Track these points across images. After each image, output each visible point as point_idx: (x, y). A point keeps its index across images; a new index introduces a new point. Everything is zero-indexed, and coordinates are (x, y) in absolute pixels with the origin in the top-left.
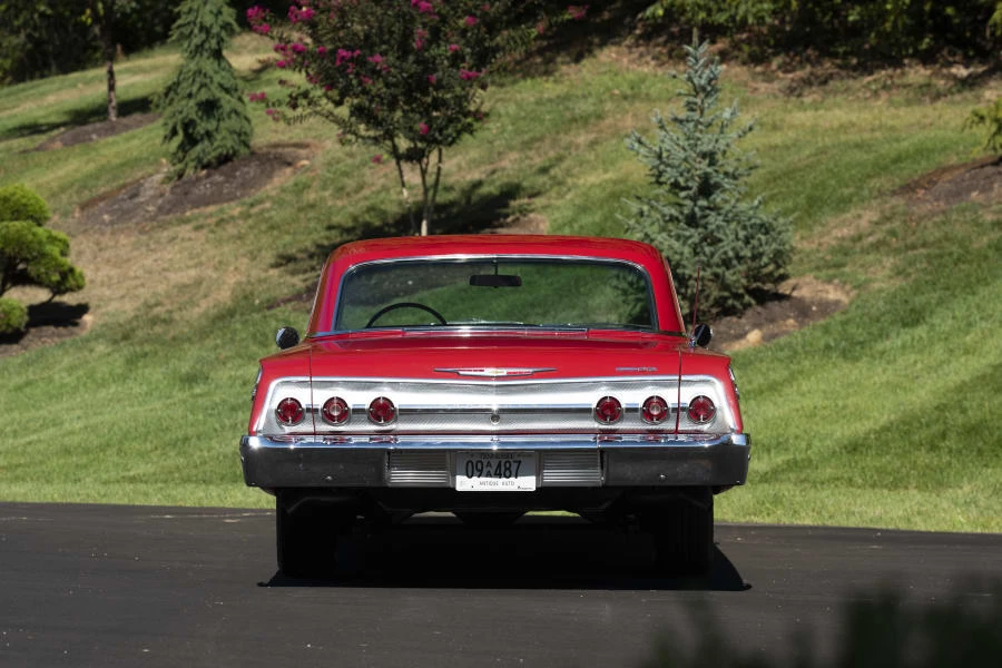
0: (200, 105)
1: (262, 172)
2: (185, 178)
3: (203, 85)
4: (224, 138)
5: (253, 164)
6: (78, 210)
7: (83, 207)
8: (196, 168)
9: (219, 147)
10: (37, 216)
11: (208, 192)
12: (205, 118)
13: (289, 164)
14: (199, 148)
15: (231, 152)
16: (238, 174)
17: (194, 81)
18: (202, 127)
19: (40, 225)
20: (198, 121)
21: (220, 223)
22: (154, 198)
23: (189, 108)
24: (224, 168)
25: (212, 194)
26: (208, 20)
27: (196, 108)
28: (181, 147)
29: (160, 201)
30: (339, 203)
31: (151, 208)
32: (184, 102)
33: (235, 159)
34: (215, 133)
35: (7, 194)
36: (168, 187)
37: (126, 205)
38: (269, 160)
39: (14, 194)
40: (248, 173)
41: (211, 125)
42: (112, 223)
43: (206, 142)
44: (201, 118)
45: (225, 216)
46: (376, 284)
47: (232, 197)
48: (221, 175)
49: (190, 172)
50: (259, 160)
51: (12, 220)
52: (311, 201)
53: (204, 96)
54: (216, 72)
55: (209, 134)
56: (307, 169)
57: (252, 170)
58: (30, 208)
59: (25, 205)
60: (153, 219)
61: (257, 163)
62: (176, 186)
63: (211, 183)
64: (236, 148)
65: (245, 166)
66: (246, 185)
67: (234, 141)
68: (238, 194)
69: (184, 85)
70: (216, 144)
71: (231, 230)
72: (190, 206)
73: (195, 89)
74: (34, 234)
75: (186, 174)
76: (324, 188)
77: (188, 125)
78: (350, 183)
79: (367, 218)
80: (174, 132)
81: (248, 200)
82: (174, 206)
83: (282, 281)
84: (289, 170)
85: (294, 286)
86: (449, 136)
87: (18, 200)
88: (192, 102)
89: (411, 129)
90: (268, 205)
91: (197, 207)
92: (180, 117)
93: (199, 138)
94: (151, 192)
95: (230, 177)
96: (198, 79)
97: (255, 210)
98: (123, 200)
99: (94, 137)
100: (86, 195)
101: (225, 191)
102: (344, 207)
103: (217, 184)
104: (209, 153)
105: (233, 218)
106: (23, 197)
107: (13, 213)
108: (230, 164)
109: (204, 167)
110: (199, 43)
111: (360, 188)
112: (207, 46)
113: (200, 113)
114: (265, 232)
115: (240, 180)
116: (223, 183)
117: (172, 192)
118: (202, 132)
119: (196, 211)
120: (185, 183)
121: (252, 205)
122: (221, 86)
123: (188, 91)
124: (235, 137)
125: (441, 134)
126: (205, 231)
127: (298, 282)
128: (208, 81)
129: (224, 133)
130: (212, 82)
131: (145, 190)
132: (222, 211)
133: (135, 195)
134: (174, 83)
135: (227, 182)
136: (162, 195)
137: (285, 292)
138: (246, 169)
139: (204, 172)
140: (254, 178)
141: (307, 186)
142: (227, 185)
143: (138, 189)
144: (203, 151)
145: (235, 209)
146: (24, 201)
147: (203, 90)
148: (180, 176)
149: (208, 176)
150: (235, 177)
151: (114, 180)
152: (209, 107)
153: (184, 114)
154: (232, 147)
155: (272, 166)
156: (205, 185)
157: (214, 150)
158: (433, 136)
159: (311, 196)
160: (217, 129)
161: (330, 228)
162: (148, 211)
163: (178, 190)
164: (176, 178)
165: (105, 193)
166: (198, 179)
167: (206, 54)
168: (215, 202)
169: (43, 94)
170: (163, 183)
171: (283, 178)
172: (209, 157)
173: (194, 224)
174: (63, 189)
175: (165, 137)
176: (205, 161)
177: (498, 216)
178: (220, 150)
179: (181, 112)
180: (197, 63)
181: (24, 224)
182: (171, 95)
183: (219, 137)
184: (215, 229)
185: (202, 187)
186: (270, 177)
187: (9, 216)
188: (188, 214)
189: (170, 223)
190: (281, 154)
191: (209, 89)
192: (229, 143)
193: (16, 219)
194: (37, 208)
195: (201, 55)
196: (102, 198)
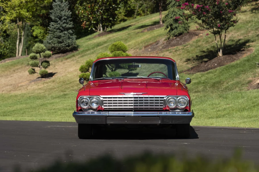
0: (174, 20)
1: (190, 37)
2: (170, 39)
4: (180, 29)
5: (187, 35)
6: (144, 48)
7: (145, 47)
8: (173, 36)
9: (179, 31)
10: (124, 49)
11: (175, 43)
12: (175, 23)
13: (197, 35)
14: (174, 31)
15: (182, 32)
16: (183, 38)
17: (172, 13)
18: (174, 25)
19: (124, 52)
20: (173, 24)
21: (176, 51)
22: (162, 44)
23: (171, 21)
24: (180, 36)
25: (176, 44)
27: (173, 21)
28: (169, 31)
29: (163, 45)
30: (206, 45)
31: (160, 47)
32: (170, 19)
33: (183, 34)
34: (178, 27)
35: (116, 44)
36: (165, 42)
37: (155, 47)
38: (192, 34)
39: (118, 44)
40: (186, 38)
42: (151, 51)
43: (176, 30)
44: (174, 23)
45: (177, 49)
46: (207, 66)
47: (181, 44)
48: (179, 38)
49: (171, 38)
50: (189, 34)
51: (117, 51)
52: (199, 45)
53: (174, 18)
54: (178, 11)
55: (176, 28)
56: (201, 36)
57: (187, 37)
58: (122, 48)
59: (121, 47)
60: (161, 50)
61: (189, 35)
62: (167, 41)
63: (176, 40)
64: (183, 31)
65: (185, 36)
66: (185, 41)
67: (183, 29)
68: (183, 43)
69: (170, 15)
70: (178, 30)
71: (178, 53)
72: (170, 46)
73: (172, 16)
74: (122, 55)
75: (170, 38)
76: (203, 42)
77: (171, 25)
78: (210, 40)
80: (168, 27)
81: (184, 45)
82: (166, 47)
83: (186, 66)
84: (197, 37)
85: (188, 67)
86: (226, 27)
87: (119, 46)
88: (172, 19)
89: (216, 26)
90: (189, 46)
91: (172, 47)
92: (168, 23)
93: (174, 29)
94: (161, 43)
95: (181, 39)
96: (173, 13)
97: (185, 47)
98: (155, 45)
99: (155, 28)
100: (147, 44)
101: (180, 42)
102: (207, 46)
103: (177, 41)
104: (176, 32)
105: (179, 49)
106: (120, 45)
107: (117, 49)
108: (182, 35)
109: (175, 36)
110: (174, 4)
112: (176, 4)
113: (174, 22)
114: (186, 53)
115: (184, 40)
116: (179, 40)
117: (166, 43)
118: (174, 27)
119: (171, 48)
120: (170, 40)
121: (185, 46)
122: (179, 15)
123: (171, 16)
124: (183, 28)
125: (224, 27)
126: (172, 53)
127: (190, 66)
128: (176, 14)
129: (180, 27)
130: (177, 14)
131: (160, 42)
132: (177, 48)
133: (158, 44)
134: (167, 14)
135: (180, 40)
136: (164, 44)
137: (186, 69)
138: (185, 37)
139: (175, 37)
140: (187, 39)
141: (199, 41)
142: (180, 41)
143: (158, 42)
144: (175, 32)
145: (180, 47)
146: (120, 46)
147: (174, 16)
148: (169, 39)
149: (175, 39)
150: (182, 39)
151: (154, 40)
152: (176, 20)
153: (169, 23)
154: (182, 31)
155: (192, 36)
156: (174, 41)
157: (178, 32)
158: (222, 27)
159: (200, 44)
160: (178, 26)
161: (201, 52)
162: (160, 48)
163: (168, 42)
164: (168, 39)
165: (151, 43)
166: (173, 39)
167: (175, 7)
168: (177, 46)
169: (152, 17)
170: (164, 41)
171: (195, 39)
172: (176, 34)
173: (169, 51)
174: (141, 43)
175: (165, 29)
176: (175, 35)
178: (179, 32)
179: (169, 22)
180: (173, 9)
181: (120, 52)
182: (167, 17)
183: (179, 28)
184: (174, 52)
185: (174, 42)
186: (191, 39)
187: (116, 50)
188: (169, 49)
189: (164, 51)
190: (195, 33)
191: (176, 16)
192: (181, 30)
193: (118, 51)
194: (124, 48)
195: (174, 7)
196: (150, 45)
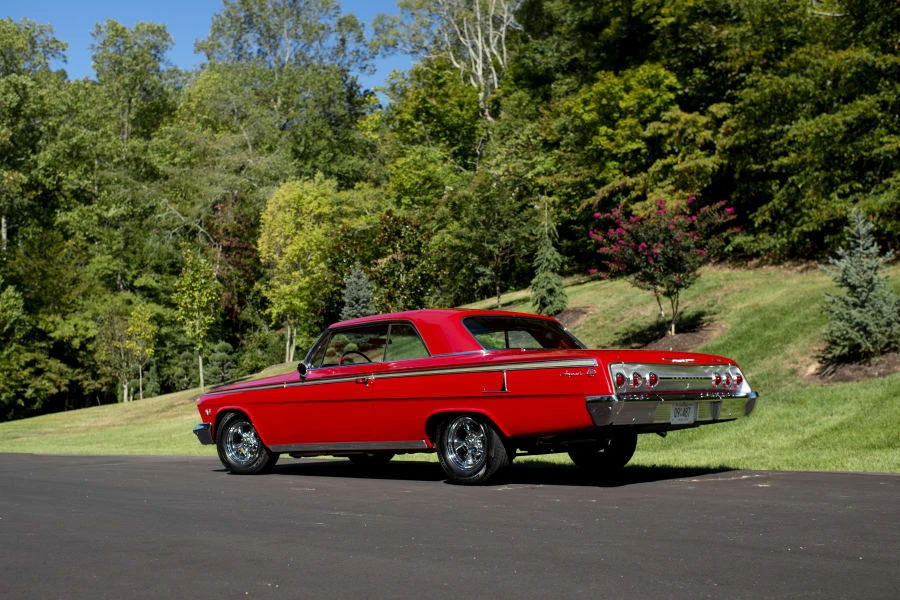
1: (575, 316)
3: (548, 283)
4: (557, 304)
12: (549, 296)
13: (585, 313)
14: (547, 308)
17: (545, 281)
20: (547, 297)
23: (543, 292)
26: (550, 257)
27: (546, 292)
28: (540, 309)
30: (616, 325)
32: (541, 290)
33: (563, 312)
38: (577, 312)
41: (552, 299)
50: (571, 313)
52: (602, 325)
53: (549, 287)
54: (553, 278)
55: (551, 303)
56: (594, 315)
57: (570, 316)
64: (562, 308)
65: (567, 314)
67: (561, 305)
69: (542, 283)
70: (555, 306)
73: (545, 284)
76: (605, 320)
77: (543, 299)
78: (617, 317)
79: (632, 328)
80: (537, 302)
81: (572, 327)
84: (585, 316)
88: (544, 290)
90: (581, 328)
92: (539, 296)
93: (547, 304)
102: (619, 326)
108: (560, 314)
110: (546, 266)
111: (622, 318)
112: (549, 267)
113: (548, 294)
114: (585, 337)
115: (566, 320)
122: (555, 283)
123: (543, 286)
124: (562, 303)
128: (550, 281)
129: (557, 302)
130: (552, 281)
134: (537, 283)
140: (572, 319)
141: (597, 320)
147: (549, 285)
152: (551, 291)
153: (541, 295)
154: (560, 308)
155: (578, 314)
157: (554, 309)
159: (600, 323)
160: (554, 301)
161: (616, 334)
167: (549, 271)
171: (583, 319)
172: (552, 311)
175: (533, 305)
177: (699, 324)
178: (556, 309)
180: (546, 274)
183: (555, 304)
186: (578, 318)
190: (581, 310)
191: (551, 284)
192: (559, 306)
195: (547, 271)
